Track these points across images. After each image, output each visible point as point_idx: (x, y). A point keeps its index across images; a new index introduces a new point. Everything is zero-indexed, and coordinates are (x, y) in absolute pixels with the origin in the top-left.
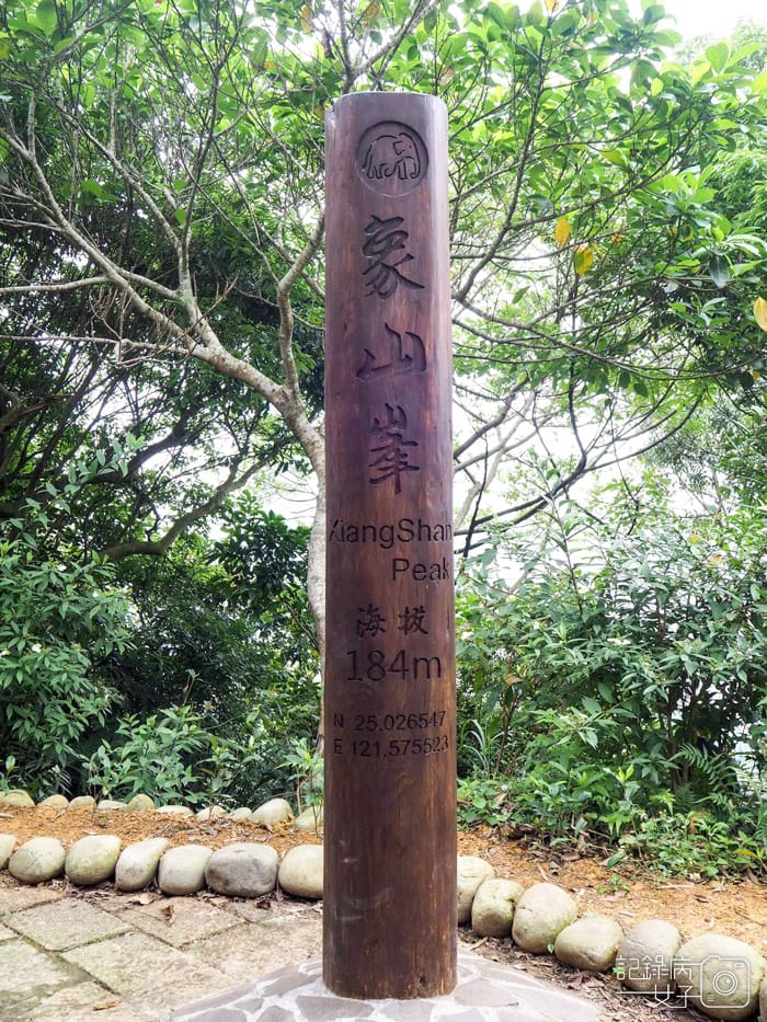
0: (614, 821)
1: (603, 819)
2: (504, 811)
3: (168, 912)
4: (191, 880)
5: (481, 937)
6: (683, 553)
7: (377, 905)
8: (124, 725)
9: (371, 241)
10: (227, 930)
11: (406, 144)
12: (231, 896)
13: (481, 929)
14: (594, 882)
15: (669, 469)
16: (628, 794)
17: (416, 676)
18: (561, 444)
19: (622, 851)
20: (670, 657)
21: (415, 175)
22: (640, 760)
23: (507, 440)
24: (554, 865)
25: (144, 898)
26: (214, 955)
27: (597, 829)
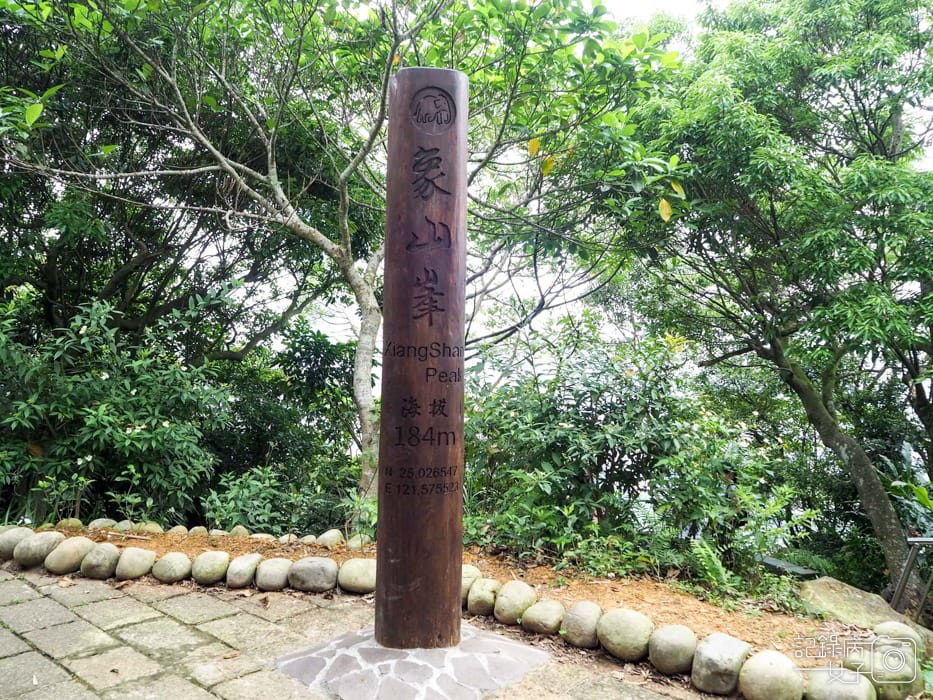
0: (560, 542)
1: (554, 541)
2: (488, 537)
3: (265, 601)
4: (279, 581)
5: (474, 616)
6: (608, 368)
7: (411, 590)
8: (224, 479)
9: (418, 163)
10: (305, 612)
11: (442, 102)
12: (306, 591)
13: (474, 610)
14: (547, 581)
15: (601, 308)
16: (570, 523)
17: (439, 444)
18: (527, 289)
19: (565, 561)
20: (599, 436)
21: (447, 122)
22: (578, 503)
23: (488, 285)
24: (521, 570)
25: (247, 592)
26: (299, 627)
27: (549, 548)
